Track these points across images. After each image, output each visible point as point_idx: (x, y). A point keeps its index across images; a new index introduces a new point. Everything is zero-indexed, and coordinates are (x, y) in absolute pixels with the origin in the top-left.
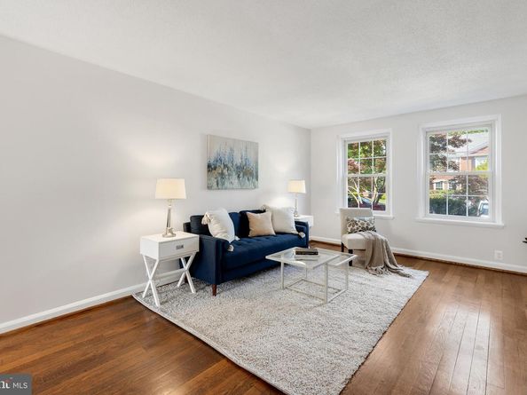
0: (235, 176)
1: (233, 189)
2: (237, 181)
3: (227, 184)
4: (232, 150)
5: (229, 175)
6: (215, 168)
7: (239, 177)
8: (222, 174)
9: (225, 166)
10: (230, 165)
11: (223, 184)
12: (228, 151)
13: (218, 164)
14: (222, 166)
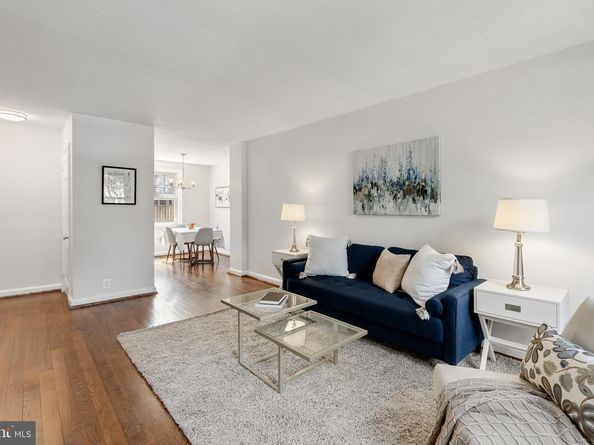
0: (388, 197)
1: (385, 214)
2: (392, 203)
3: (376, 208)
4: (384, 162)
5: (380, 196)
6: (360, 190)
7: (395, 197)
8: (369, 195)
9: (374, 185)
10: (381, 182)
11: (371, 208)
12: (378, 164)
13: (364, 184)
14: (370, 186)
